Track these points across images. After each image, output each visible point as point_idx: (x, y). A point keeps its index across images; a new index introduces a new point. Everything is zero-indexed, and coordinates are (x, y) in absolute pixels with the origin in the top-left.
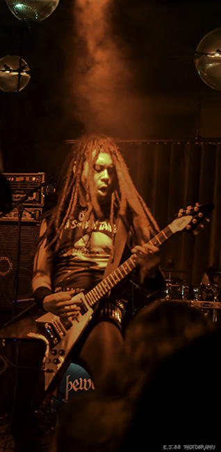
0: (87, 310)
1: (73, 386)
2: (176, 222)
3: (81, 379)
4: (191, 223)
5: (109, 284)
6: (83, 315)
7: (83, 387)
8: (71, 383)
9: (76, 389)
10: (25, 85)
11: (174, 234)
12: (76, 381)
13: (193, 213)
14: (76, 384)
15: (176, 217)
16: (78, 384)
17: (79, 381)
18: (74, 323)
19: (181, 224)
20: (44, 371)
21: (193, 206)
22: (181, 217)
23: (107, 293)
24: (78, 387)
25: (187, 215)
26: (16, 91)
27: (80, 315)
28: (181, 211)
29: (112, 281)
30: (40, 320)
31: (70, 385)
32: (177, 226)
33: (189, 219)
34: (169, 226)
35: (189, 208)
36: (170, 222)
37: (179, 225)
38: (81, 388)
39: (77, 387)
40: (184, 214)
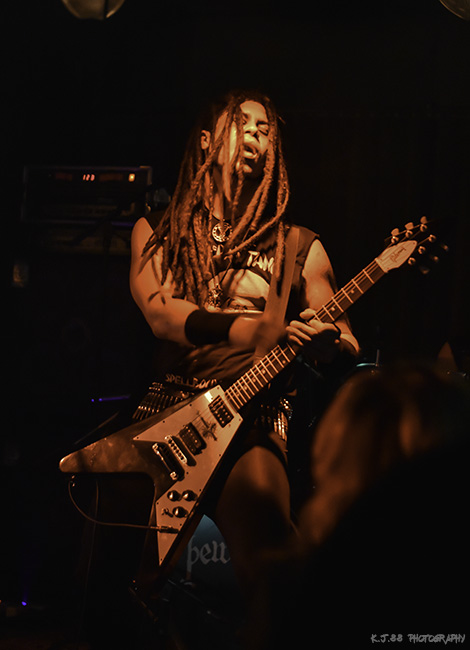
0: (232, 417)
1: (200, 554)
2: (388, 252)
3: (214, 543)
4: (415, 254)
5: (270, 368)
6: (223, 426)
7: (218, 556)
8: (196, 549)
9: (206, 561)
10: (118, 7)
11: (386, 274)
12: (207, 546)
13: (417, 236)
14: (205, 551)
15: (388, 244)
16: (209, 551)
17: (211, 547)
18: (209, 440)
19: (397, 255)
20: (156, 531)
21: (417, 222)
22: (396, 243)
23: (266, 385)
24: (209, 556)
25: (407, 240)
26: (101, 18)
27: (218, 426)
28: (395, 232)
29: (276, 363)
30: (141, 437)
31: (194, 553)
32: (390, 259)
33: (410, 246)
34: (376, 259)
35: (409, 226)
36: (378, 254)
37: (394, 258)
38: (214, 559)
39: (207, 557)
40: (402, 238)
